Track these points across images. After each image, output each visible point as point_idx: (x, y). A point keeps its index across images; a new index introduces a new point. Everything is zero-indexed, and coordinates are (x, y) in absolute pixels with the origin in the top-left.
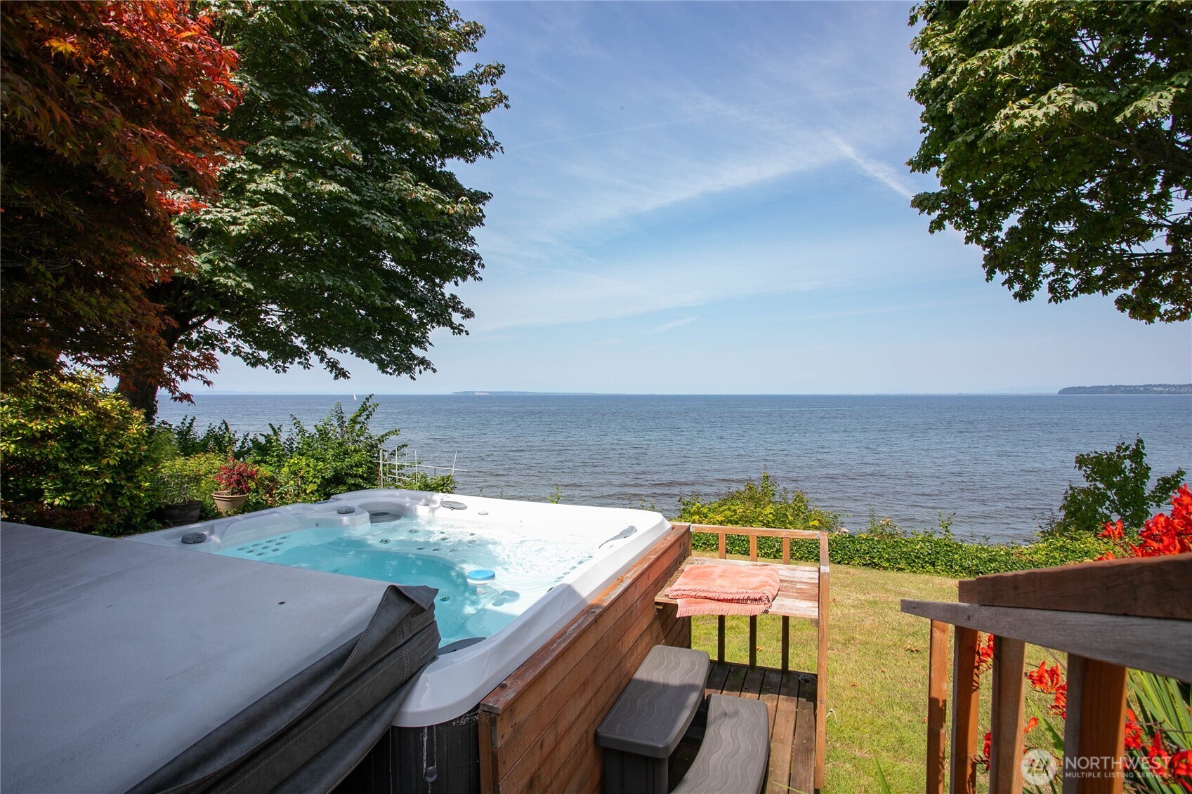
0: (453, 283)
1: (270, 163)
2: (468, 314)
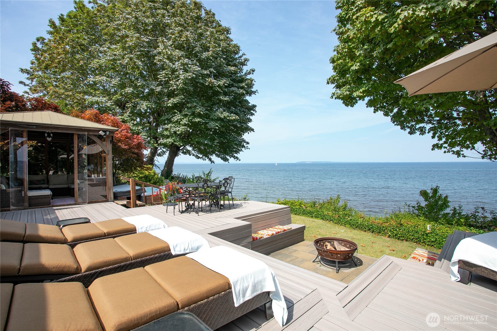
0: (247, 133)
1: (186, 115)
2: (248, 143)
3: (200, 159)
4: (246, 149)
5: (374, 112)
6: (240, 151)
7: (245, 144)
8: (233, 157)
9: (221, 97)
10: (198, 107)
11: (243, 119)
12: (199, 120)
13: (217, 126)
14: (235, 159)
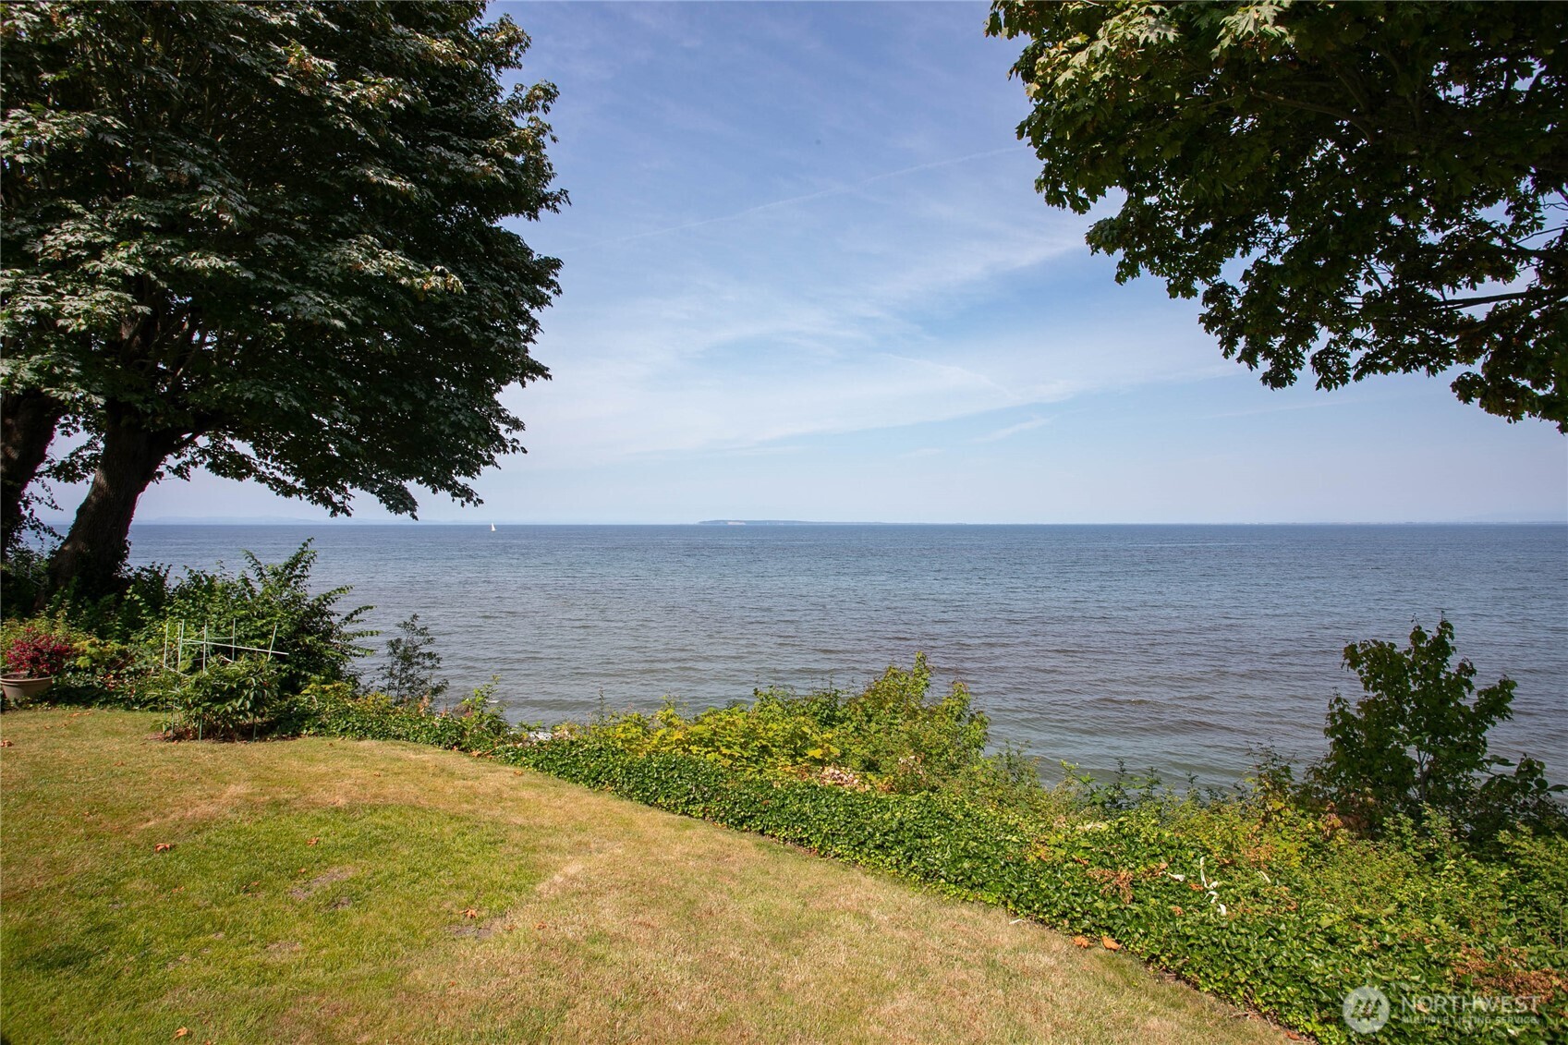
3: (295, 497)
4: (509, 449)
5: (1120, 279)
6: (486, 463)
7: (503, 427)
8: (449, 488)
9: (370, 173)
10: (209, 189)
11: (493, 308)
12: (215, 261)
13: (342, 316)
14: (454, 495)
